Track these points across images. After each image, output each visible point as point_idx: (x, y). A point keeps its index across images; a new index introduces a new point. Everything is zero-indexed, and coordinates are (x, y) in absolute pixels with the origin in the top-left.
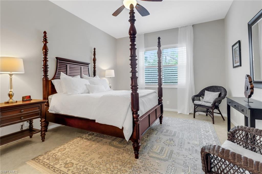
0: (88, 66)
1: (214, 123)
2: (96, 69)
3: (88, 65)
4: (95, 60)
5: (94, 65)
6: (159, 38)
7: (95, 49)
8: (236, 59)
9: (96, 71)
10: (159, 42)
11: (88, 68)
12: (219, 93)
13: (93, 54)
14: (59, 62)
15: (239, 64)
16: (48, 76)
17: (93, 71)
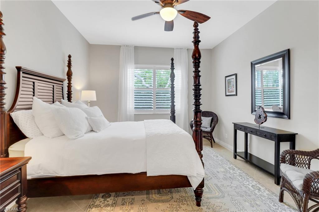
0: (63, 85)
1: (212, 147)
2: (72, 89)
3: (62, 82)
4: (71, 75)
5: (68, 82)
6: (172, 60)
7: (70, 57)
8: (229, 89)
9: (72, 93)
10: (172, 64)
11: (62, 87)
12: (212, 117)
13: (67, 65)
14: (23, 77)
15: (234, 93)
16: (4, 106)
17: (67, 93)
